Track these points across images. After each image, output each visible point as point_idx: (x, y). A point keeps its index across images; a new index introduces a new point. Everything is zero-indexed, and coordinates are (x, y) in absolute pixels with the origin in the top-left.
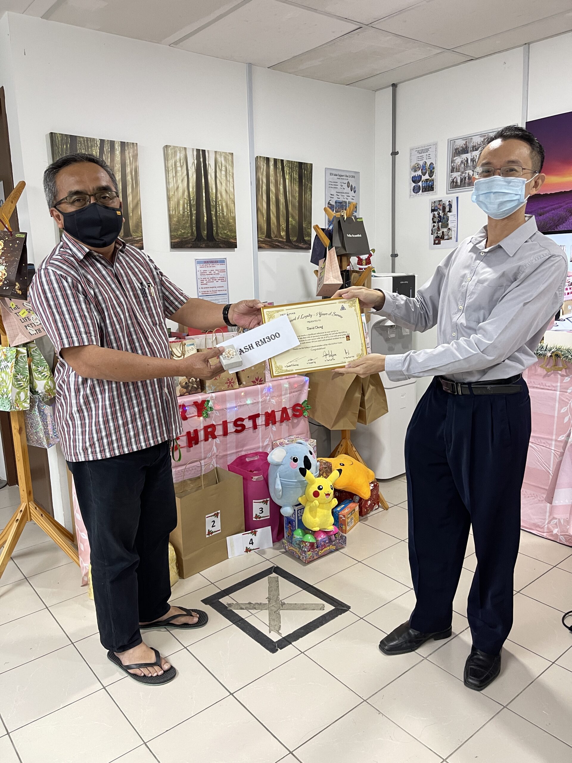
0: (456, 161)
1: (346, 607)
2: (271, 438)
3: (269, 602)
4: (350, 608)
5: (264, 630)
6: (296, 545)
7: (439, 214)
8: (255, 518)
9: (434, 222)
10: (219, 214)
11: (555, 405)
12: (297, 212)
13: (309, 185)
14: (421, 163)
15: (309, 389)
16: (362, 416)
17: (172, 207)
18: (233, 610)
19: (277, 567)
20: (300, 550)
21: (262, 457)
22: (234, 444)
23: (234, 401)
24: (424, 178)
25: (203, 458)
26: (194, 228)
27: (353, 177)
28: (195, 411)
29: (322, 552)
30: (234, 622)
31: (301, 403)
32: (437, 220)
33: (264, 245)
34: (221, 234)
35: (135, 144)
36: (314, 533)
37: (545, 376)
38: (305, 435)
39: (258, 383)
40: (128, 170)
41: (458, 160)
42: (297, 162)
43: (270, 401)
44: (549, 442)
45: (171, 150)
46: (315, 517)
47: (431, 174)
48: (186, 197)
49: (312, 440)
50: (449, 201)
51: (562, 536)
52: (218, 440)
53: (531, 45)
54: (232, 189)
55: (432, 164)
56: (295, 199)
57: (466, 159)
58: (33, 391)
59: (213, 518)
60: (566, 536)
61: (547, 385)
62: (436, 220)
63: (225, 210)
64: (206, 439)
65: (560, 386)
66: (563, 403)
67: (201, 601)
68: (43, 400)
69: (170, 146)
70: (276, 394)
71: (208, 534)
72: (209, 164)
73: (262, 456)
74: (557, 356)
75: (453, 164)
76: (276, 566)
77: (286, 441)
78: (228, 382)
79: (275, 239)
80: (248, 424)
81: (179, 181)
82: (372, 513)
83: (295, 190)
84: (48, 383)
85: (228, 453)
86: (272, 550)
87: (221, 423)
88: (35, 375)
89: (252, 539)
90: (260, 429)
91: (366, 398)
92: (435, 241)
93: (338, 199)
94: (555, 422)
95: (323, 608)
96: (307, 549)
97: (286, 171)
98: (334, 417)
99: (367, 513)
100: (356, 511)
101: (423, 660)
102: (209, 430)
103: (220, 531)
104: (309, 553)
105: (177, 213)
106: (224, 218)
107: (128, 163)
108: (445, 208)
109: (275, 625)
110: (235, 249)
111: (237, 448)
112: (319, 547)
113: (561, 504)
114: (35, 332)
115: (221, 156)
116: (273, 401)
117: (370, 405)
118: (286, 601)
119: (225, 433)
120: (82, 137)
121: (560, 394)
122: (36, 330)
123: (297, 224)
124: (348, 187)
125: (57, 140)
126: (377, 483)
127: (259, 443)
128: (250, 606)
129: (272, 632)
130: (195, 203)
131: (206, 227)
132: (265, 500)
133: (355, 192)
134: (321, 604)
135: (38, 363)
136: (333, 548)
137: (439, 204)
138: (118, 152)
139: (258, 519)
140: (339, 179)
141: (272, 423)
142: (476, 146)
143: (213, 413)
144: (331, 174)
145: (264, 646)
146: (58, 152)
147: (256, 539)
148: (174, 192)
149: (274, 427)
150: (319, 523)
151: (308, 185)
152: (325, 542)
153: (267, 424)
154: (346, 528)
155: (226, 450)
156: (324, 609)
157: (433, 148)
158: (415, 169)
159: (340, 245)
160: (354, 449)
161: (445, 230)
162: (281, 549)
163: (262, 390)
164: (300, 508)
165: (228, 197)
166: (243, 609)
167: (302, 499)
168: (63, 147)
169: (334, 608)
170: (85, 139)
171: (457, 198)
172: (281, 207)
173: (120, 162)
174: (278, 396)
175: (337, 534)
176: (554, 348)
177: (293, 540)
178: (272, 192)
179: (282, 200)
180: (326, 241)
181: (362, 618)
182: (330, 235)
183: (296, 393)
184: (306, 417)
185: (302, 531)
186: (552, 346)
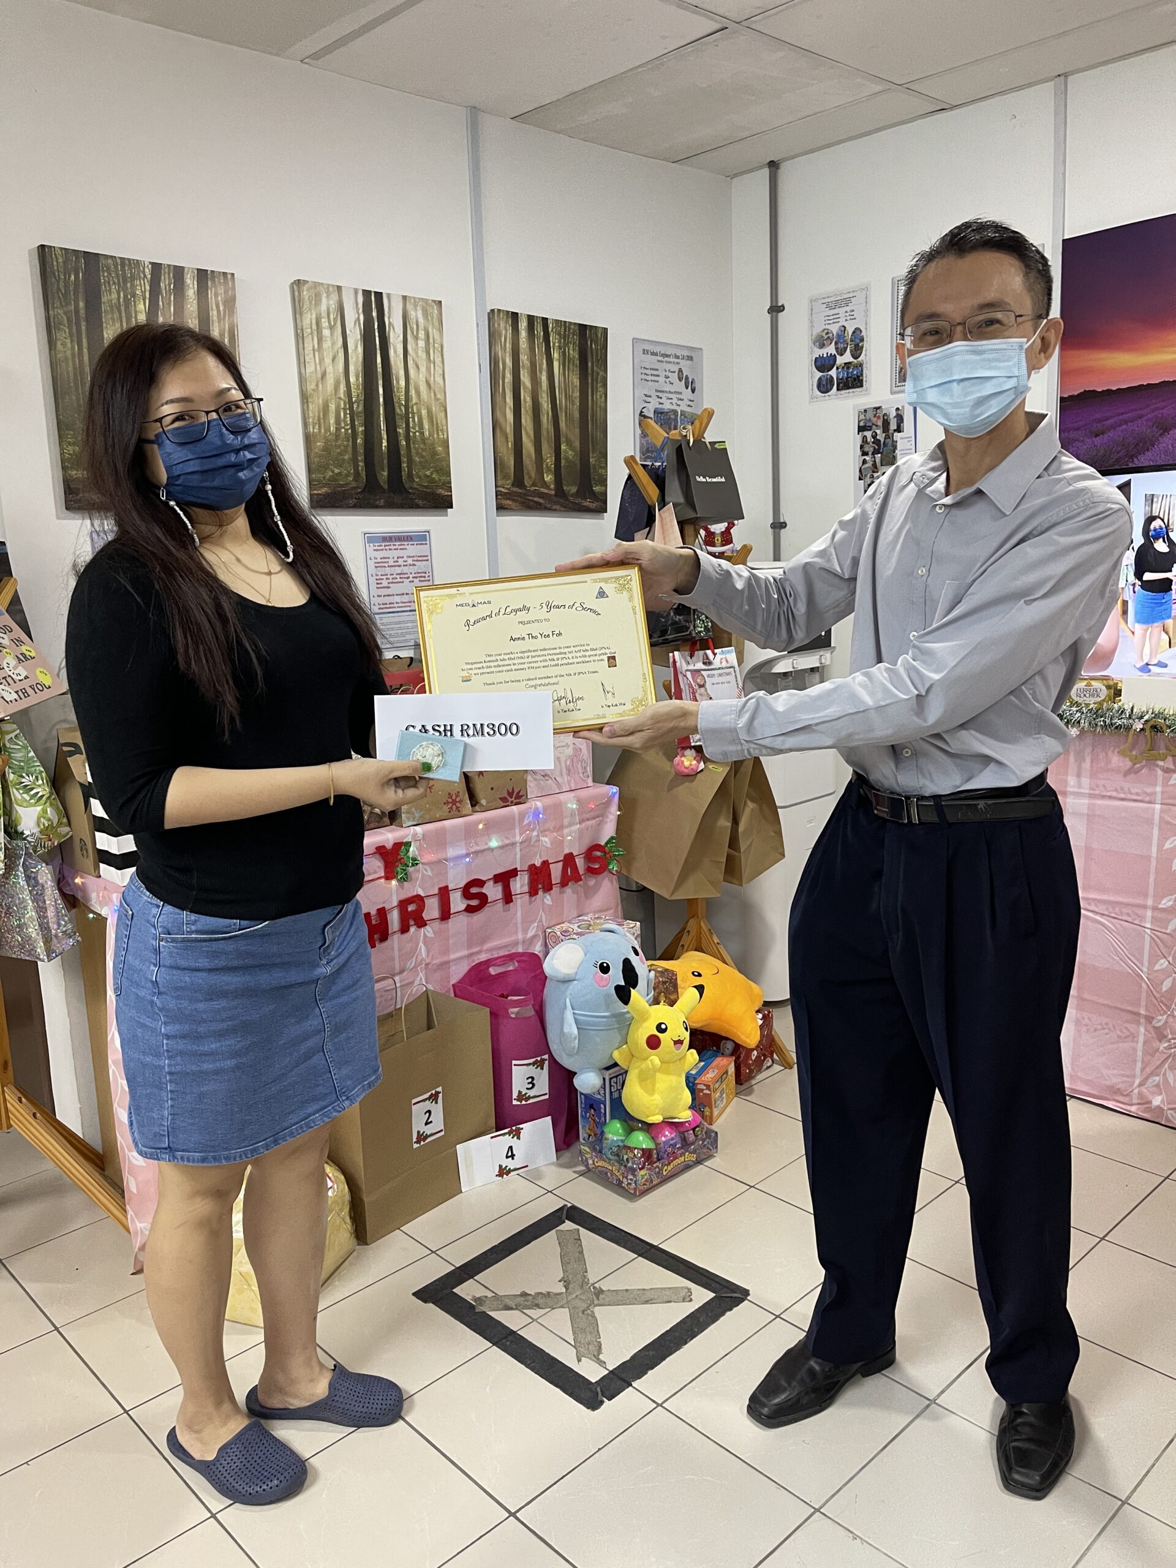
1: (740, 1293)
2: (541, 921)
3: (567, 1289)
4: (749, 1295)
5: (566, 1355)
6: (612, 1157)
7: (874, 436)
8: (517, 1100)
10: (414, 433)
12: (577, 431)
13: (601, 373)
14: (835, 329)
15: (619, 813)
16: (732, 869)
17: (313, 418)
18: (490, 1313)
19: (574, 1208)
20: (622, 1168)
21: (523, 965)
22: (465, 938)
23: (463, 843)
24: (840, 360)
25: (397, 970)
26: (361, 464)
27: (690, 358)
28: (379, 867)
29: (669, 1168)
30: (496, 1340)
31: (603, 844)
32: (872, 449)
33: (509, 502)
34: (419, 477)
35: (229, 276)
36: (648, 1128)
37: (1127, 773)
38: (612, 911)
39: (512, 802)
42: (575, 324)
43: (539, 840)
44: (1140, 911)
45: (308, 290)
46: (651, 1091)
47: (857, 351)
48: (342, 396)
49: (632, 923)
50: (898, 409)
51: (1171, 1112)
52: (431, 931)
53: (1070, 78)
54: (439, 380)
55: (858, 330)
56: (573, 404)
58: (11, 831)
59: (428, 1105)
61: (1134, 791)
62: (869, 449)
63: (426, 426)
64: (404, 929)
65: (1163, 792)
66: (1168, 829)
67: (414, 1294)
68: (35, 852)
69: (306, 282)
70: (550, 825)
71: (418, 1142)
72: (390, 323)
73: (525, 961)
74: (1155, 728)
76: (569, 1205)
77: (575, 927)
78: (450, 800)
79: (533, 488)
80: (493, 891)
81: (328, 360)
82: (760, 1077)
83: (573, 383)
84: (45, 811)
85: (453, 956)
86: (554, 1168)
87: (436, 892)
88: (16, 794)
89: (511, 1148)
90: (519, 902)
91: (741, 828)
93: (660, 406)
94: (1153, 868)
95: (688, 1298)
96: (638, 1164)
97: (554, 343)
98: (676, 872)
99: (750, 1077)
100: (729, 1073)
101: (928, 1406)
102: (411, 908)
103: (442, 1133)
104: (643, 1172)
105: (323, 431)
106: (424, 444)
107: (215, 318)
108: (889, 423)
109: (589, 1344)
110: (449, 510)
111: (469, 947)
112: (662, 1158)
114: (16, 696)
115: (415, 306)
116: (546, 840)
117: (748, 843)
118: (605, 1286)
119: (445, 914)
120: (112, 257)
121: (1162, 811)
122: (17, 692)
123: (578, 458)
124: (680, 379)
125: (55, 263)
126: (769, 1012)
127: (516, 933)
128: (526, 1301)
129: (583, 1359)
130: (361, 408)
131: (385, 462)
132: (539, 1059)
133: (693, 391)
134: (682, 1288)
135: (22, 768)
136: (690, 1157)
138: (191, 292)
139: (524, 1102)
140: (662, 362)
141: (543, 888)
143: (419, 871)
144: (645, 352)
145: (571, 1395)
146: (59, 289)
147: (519, 1146)
148: (317, 385)
149: (548, 897)
150: (662, 1105)
151: (598, 373)
152: (673, 1145)
153: (533, 892)
154: (712, 1113)
155: (446, 951)
156: (691, 1300)
157: (860, 296)
158: (821, 342)
159: (681, 500)
160: (716, 940)
162: (575, 1166)
163: (522, 816)
164: (615, 1074)
165: (433, 396)
166: (511, 1309)
167: (620, 1052)
168: (69, 277)
169: (713, 1295)
170: (119, 261)
172: (544, 420)
173: (196, 314)
174: (555, 828)
175: (697, 1126)
176: (1147, 712)
177: (604, 1145)
178: (525, 387)
179: (545, 406)
180: (652, 491)
181: (777, 1316)
182: (659, 479)
183: (594, 822)
184: (614, 872)
185: (621, 1124)
186: (1144, 709)
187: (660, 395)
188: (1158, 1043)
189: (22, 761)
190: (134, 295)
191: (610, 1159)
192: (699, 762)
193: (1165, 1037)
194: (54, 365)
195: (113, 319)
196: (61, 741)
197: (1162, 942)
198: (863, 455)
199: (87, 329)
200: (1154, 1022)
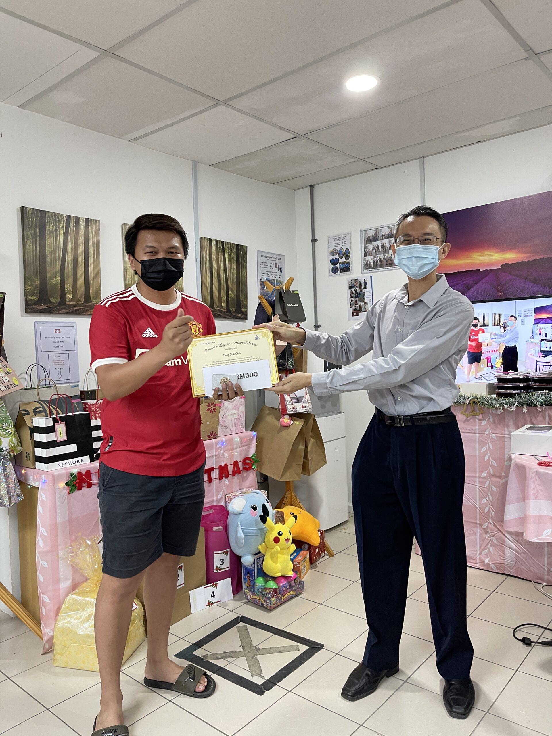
0: (369, 248)
1: (320, 646)
2: (224, 491)
3: (244, 649)
4: (324, 646)
5: (247, 676)
6: (259, 593)
7: (356, 290)
8: (216, 570)
9: (352, 297)
11: (476, 446)
12: (235, 286)
13: (245, 264)
14: (338, 249)
15: (256, 444)
16: (305, 469)
17: (129, 277)
18: (210, 661)
19: (243, 617)
20: (264, 598)
21: (216, 511)
27: (279, 259)
29: (285, 597)
30: (214, 671)
31: (250, 457)
32: (355, 296)
35: (98, 221)
36: (274, 579)
37: (464, 422)
38: (254, 487)
39: (212, 438)
40: (91, 243)
41: (370, 246)
42: (234, 244)
43: (223, 455)
44: (474, 479)
46: (276, 563)
47: (347, 257)
49: (264, 491)
50: (364, 280)
51: (493, 565)
53: (425, 158)
55: (347, 249)
56: (234, 276)
57: (377, 246)
60: (496, 565)
61: (468, 429)
62: (354, 295)
65: (479, 429)
66: (482, 444)
67: (175, 656)
68: (7, 457)
70: (229, 448)
73: (217, 509)
74: (474, 402)
75: (365, 250)
76: (241, 616)
77: (239, 494)
79: (217, 309)
82: (320, 561)
83: (233, 267)
84: (12, 440)
86: (232, 602)
89: (213, 592)
90: (214, 482)
91: (309, 449)
92: (353, 313)
93: (268, 277)
94: (478, 460)
95: (298, 649)
96: (271, 595)
97: (226, 251)
98: (282, 469)
99: (316, 561)
100: (307, 558)
101: (404, 683)
103: (183, 585)
104: (273, 599)
107: (91, 237)
108: (361, 285)
109: (256, 670)
112: (281, 593)
113: (512, 518)
114: (5, 389)
116: (226, 455)
117: (312, 456)
118: (260, 647)
120: (51, 212)
121: (479, 436)
122: (5, 387)
123: (236, 297)
124: (276, 267)
125: (28, 214)
127: (213, 496)
128: (226, 655)
129: (254, 676)
132: (226, 550)
133: (281, 272)
134: (295, 646)
135: (3, 420)
136: (293, 593)
137: (355, 283)
138: (82, 227)
139: (219, 571)
140: (268, 260)
141: (225, 476)
142: (384, 236)
144: (262, 256)
145: (250, 690)
146: (29, 224)
147: (217, 592)
149: (227, 480)
150: (281, 568)
151: (243, 264)
152: (286, 587)
153: (221, 478)
154: (300, 575)
156: (299, 650)
157: (348, 236)
158: (333, 253)
159: (281, 313)
160: (298, 501)
161: (362, 304)
162: (242, 600)
163: (216, 444)
164: (260, 556)
166: (220, 659)
167: (261, 546)
168: (33, 219)
169: (308, 647)
170: (54, 214)
171: (371, 277)
172: (222, 281)
173: (83, 236)
174: (230, 449)
175: (296, 579)
176: (471, 396)
177: (255, 589)
178: (214, 268)
179: (223, 276)
180: (269, 310)
181: (337, 654)
182: (272, 304)
183: (246, 447)
184: (255, 470)
185: (263, 579)
186: (469, 395)
187: (268, 273)
188: (485, 535)
189: (3, 417)
190: (59, 228)
191: (259, 595)
192: (291, 421)
193: (488, 532)
194: (24, 254)
195: (50, 236)
196: (21, 409)
197: (484, 491)
198: (351, 298)
199: (39, 240)
200: (483, 526)
